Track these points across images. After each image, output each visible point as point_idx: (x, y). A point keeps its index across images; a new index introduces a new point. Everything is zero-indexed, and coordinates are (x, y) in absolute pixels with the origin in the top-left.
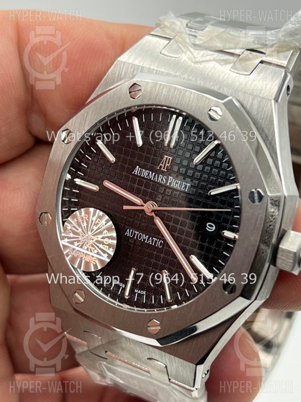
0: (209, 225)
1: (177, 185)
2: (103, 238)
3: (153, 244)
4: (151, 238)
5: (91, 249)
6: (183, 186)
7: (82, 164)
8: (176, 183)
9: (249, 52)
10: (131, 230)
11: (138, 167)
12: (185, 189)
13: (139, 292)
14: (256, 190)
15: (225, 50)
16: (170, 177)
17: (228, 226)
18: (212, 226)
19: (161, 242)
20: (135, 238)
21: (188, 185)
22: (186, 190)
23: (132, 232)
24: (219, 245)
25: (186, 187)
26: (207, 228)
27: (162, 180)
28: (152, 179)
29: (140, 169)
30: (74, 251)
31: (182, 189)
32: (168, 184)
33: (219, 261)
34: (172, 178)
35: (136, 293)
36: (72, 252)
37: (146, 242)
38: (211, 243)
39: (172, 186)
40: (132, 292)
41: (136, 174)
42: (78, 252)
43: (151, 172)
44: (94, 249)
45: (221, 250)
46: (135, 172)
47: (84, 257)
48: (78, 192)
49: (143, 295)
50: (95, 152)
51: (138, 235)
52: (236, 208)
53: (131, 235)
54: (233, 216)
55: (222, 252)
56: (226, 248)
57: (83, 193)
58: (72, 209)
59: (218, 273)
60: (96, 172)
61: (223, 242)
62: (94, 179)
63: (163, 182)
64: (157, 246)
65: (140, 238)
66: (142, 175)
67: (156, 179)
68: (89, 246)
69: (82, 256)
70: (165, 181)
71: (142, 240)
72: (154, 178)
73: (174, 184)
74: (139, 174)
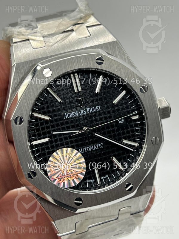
1: (93, 110)
3: (98, 148)
4: (95, 146)
6: (97, 109)
7: (30, 132)
8: (92, 109)
10: (81, 149)
11: (65, 114)
12: (99, 109)
13: (104, 177)
15: (66, 30)
16: (87, 108)
18: (122, 120)
19: (102, 144)
20: (86, 151)
23: (82, 149)
24: (132, 126)
25: (98, 108)
26: (120, 123)
27: (83, 112)
28: (78, 115)
29: (67, 114)
30: (62, 179)
31: (97, 110)
32: (88, 112)
33: (137, 134)
34: (88, 108)
35: (102, 179)
36: (61, 180)
37: (93, 149)
38: (127, 128)
39: (91, 112)
40: (101, 180)
41: (67, 118)
44: (73, 170)
45: (134, 128)
46: (66, 118)
47: (70, 179)
48: (37, 149)
49: (107, 177)
50: (34, 121)
51: (86, 149)
52: (130, 103)
53: (83, 151)
54: (131, 108)
55: (136, 129)
56: (136, 125)
57: (40, 148)
58: (38, 161)
59: (139, 140)
60: (41, 132)
61: (133, 123)
62: (42, 136)
63: (85, 113)
64: (100, 148)
65: (89, 150)
66: (71, 117)
67: (80, 114)
68: (69, 171)
69: (68, 179)
70: (85, 112)
71: (91, 150)
72: (78, 114)
73: (91, 111)
74: (69, 117)
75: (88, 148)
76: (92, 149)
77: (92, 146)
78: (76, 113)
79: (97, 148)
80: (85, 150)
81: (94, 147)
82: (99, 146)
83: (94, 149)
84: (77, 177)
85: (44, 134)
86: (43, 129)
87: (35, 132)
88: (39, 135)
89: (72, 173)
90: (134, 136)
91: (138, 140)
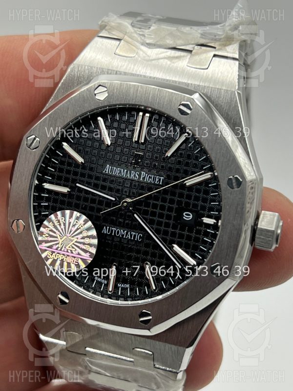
0: (186, 214)
1: (150, 179)
2: (83, 238)
3: (132, 239)
4: (129, 233)
5: (71, 251)
6: (157, 180)
7: (49, 168)
8: (150, 177)
9: (199, 47)
10: (108, 227)
11: (108, 166)
14: (233, 176)
15: (177, 47)
16: (142, 173)
17: (206, 213)
18: (190, 215)
19: (140, 236)
20: (113, 234)
21: (162, 178)
22: (161, 183)
23: (109, 229)
24: (198, 232)
25: (160, 180)
26: (184, 218)
28: (124, 176)
29: (110, 167)
30: (54, 254)
31: (156, 182)
32: (141, 179)
33: (201, 247)
34: (145, 173)
35: (119, 287)
36: (52, 255)
37: (124, 237)
38: (190, 231)
40: (116, 287)
41: (107, 172)
42: (57, 255)
43: (122, 170)
44: (74, 250)
45: (201, 237)
46: (106, 171)
47: (65, 259)
48: (47, 195)
49: (127, 288)
50: (62, 155)
51: (115, 231)
52: (212, 196)
53: (109, 232)
54: (210, 204)
55: (203, 238)
56: (207, 234)
57: (53, 196)
58: (43, 213)
59: (201, 258)
60: (64, 175)
61: (203, 229)
62: (62, 182)
63: (136, 178)
64: (136, 239)
65: (118, 234)
66: (113, 174)
67: (129, 176)
68: (69, 247)
69: (62, 258)
70: (137, 176)
71: (121, 236)
72: (126, 175)
73: (147, 179)
74: (111, 172)
75: (118, 231)
76: (123, 235)
77: (126, 232)
78: (124, 171)
79: (131, 237)
80: (112, 231)
81: (127, 233)
82: (135, 236)
83: (126, 236)
84: (76, 262)
85: (67, 180)
86: (68, 172)
87: (55, 171)
88: (60, 178)
89: (72, 253)
90: (196, 248)
91: (199, 258)
